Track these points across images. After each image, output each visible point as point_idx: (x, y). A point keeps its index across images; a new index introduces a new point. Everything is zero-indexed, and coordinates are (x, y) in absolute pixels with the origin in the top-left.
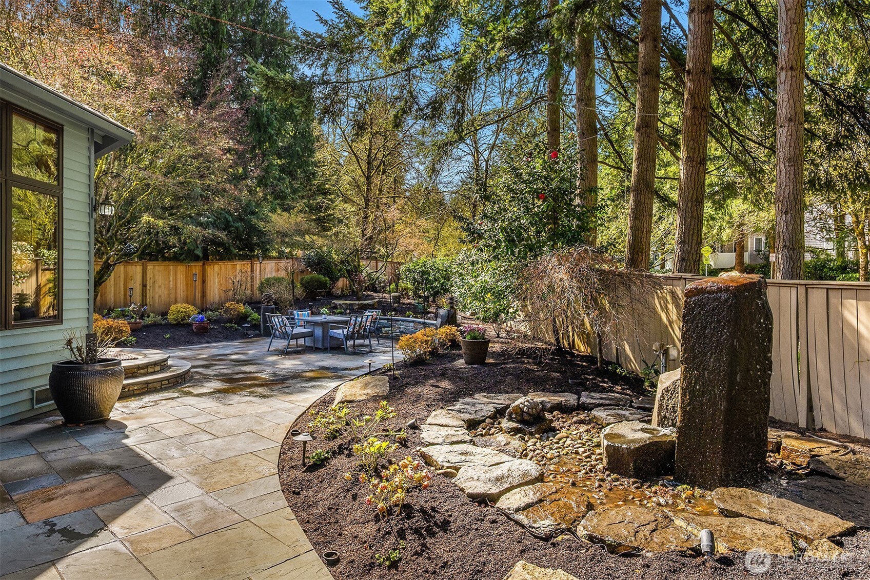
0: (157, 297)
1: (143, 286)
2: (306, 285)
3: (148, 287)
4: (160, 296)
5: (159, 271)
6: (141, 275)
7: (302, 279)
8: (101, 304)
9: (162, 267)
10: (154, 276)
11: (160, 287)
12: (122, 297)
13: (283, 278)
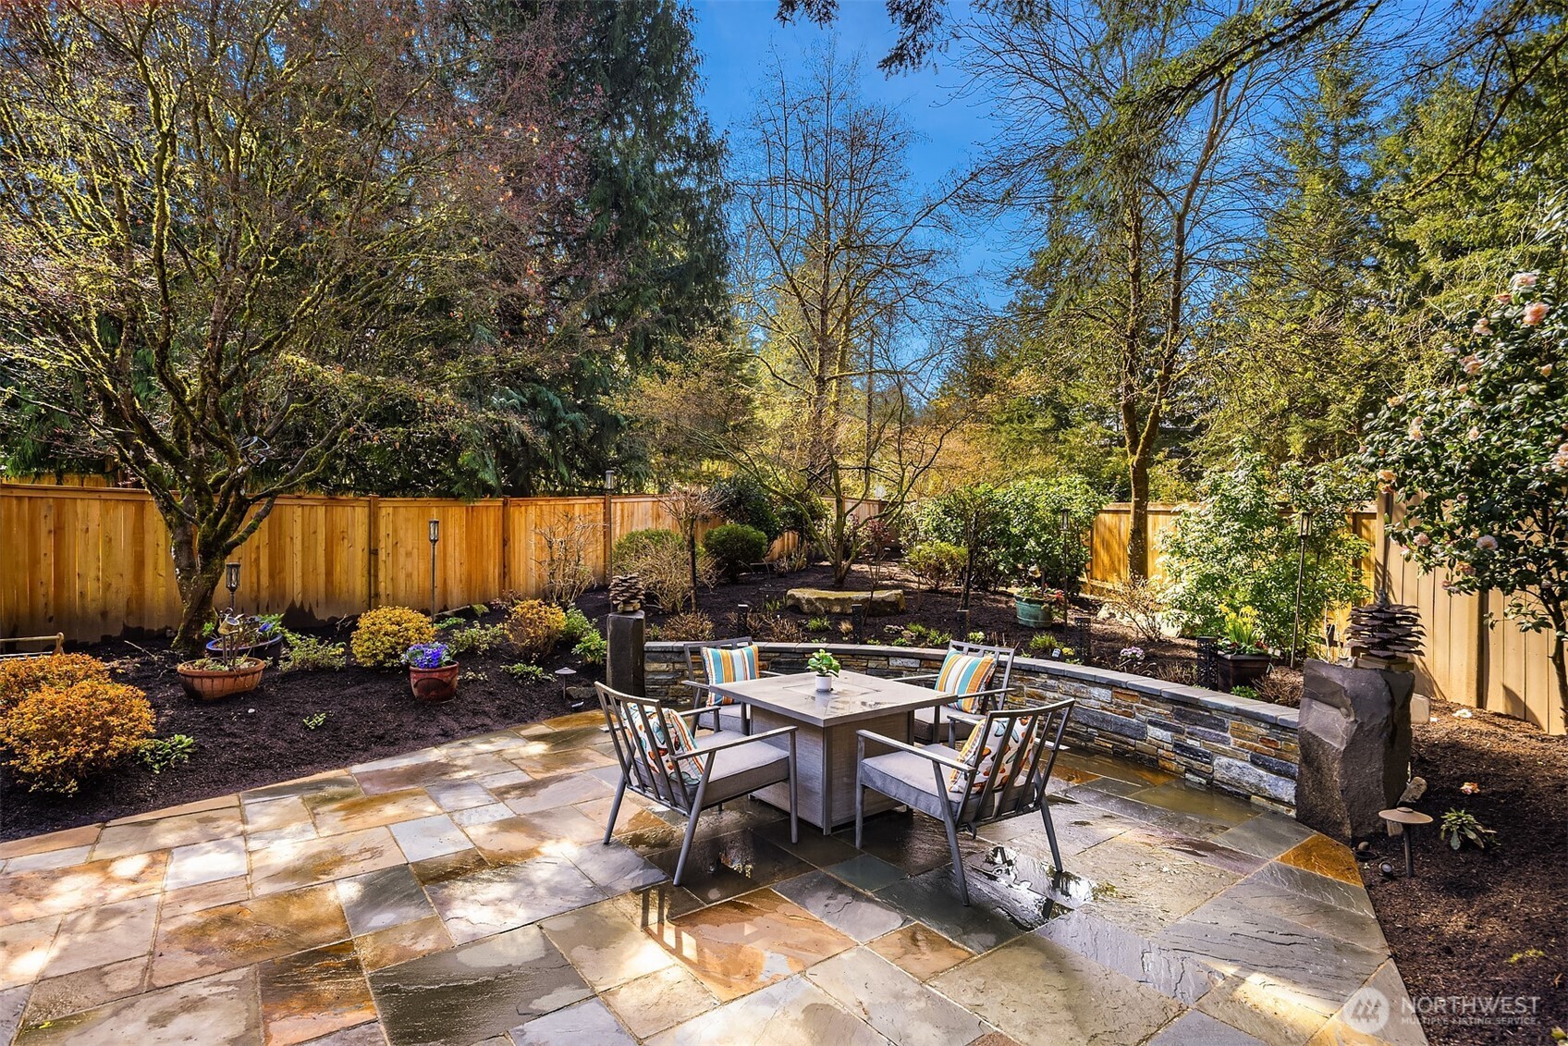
0: (402, 576)
1: (370, 552)
2: (716, 548)
3: (382, 555)
4: (409, 575)
5: (407, 520)
6: (365, 527)
7: (708, 537)
8: (272, 597)
9: (415, 511)
10: (395, 531)
11: (408, 554)
12: (322, 579)
13: (667, 533)
